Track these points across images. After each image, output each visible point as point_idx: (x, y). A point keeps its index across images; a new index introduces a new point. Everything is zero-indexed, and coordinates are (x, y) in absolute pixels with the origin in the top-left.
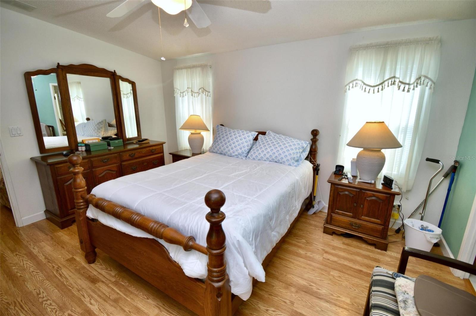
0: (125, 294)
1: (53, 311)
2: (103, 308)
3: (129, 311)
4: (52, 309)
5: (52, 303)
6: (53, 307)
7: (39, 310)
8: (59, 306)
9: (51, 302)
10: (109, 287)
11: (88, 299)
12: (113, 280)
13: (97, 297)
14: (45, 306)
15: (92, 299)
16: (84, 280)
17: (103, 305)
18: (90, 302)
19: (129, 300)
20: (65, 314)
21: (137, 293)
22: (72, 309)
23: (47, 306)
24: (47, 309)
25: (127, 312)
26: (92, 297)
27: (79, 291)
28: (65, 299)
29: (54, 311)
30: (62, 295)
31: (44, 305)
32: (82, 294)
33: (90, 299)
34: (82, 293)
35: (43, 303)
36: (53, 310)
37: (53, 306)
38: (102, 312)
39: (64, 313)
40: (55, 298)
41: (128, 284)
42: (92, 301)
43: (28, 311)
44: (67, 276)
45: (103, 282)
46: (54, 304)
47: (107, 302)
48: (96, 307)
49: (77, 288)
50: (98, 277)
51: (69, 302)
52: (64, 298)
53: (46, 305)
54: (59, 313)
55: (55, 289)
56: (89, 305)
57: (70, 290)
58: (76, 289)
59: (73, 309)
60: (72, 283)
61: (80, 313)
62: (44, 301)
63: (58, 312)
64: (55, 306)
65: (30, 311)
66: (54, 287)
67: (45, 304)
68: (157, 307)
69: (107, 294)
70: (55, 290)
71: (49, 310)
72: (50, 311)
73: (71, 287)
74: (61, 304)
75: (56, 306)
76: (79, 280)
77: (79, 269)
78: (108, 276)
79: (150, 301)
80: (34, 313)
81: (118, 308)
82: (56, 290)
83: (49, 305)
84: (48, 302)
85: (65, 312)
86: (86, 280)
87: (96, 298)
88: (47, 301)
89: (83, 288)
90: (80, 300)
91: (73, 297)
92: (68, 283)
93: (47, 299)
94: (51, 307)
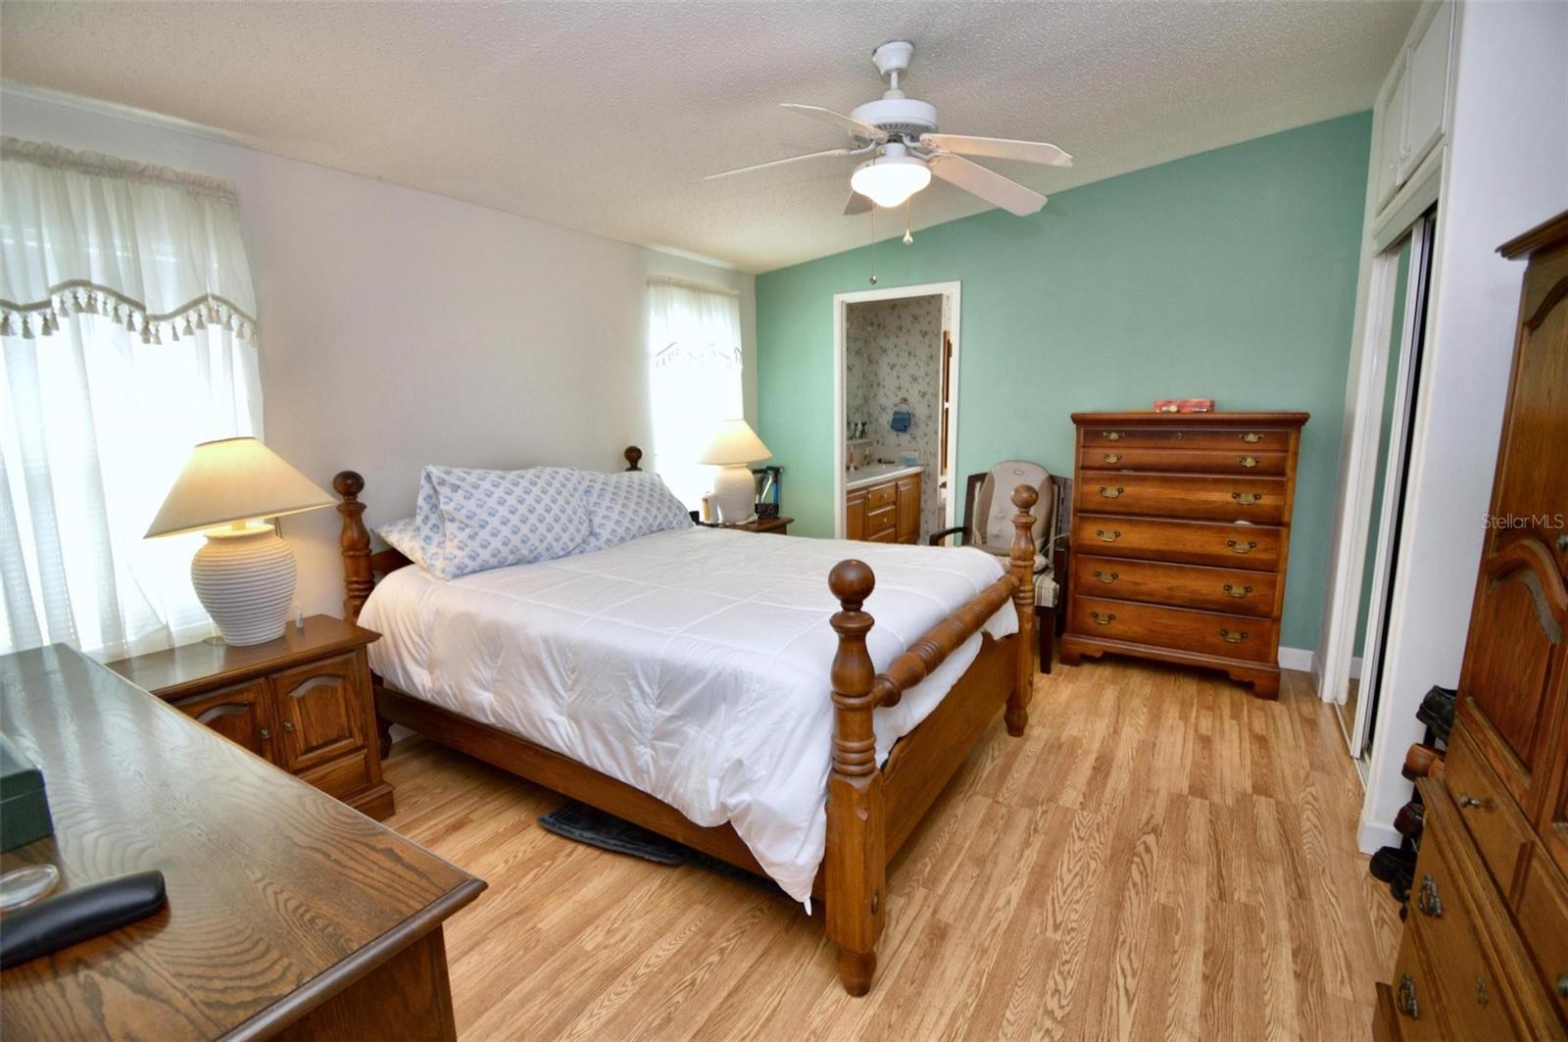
0: (958, 854)
1: (1069, 972)
2: (1009, 875)
3: (995, 832)
4: (1065, 979)
5: (1049, 992)
6: (1059, 978)
7: (1085, 1011)
8: (1049, 969)
9: (1048, 996)
10: (947, 891)
11: (1001, 916)
12: (921, 892)
13: (986, 900)
14: (1069, 1004)
15: (996, 907)
16: (942, 962)
17: (1002, 878)
18: (1006, 905)
19: (968, 842)
20: (1059, 939)
21: (947, 836)
22: (1041, 932)
23: (1066, 998)
24: (1072, 989)
25: (999, 835)
26: (990, 910)
27: (984, 951)
28: (1023, 968)
29: (1066, 968)
30: (1016, 984)
31: (1067, 1009)
32: (992, 938)
33: (998, 910)
34: (989, 939)
35: (1063, 1017)
36: (1065, 973)
37: (1056, 983)
38: (1018, 873)
39: (1057, 943)
40: (1033, 997)
41: (927, 859)
42: (1001, 903)
43: (1106, 1035)
44: (944, 1021)
45: (935, 912)
46: (1051, 985)
47: (990, 876)
48: (1011, 888)
49: (978, 963)
50: (922, 931)
51: (1025, 952)
52: (1021, 972)
53: (1064, 1002)
54: (1065, 953)
55: (1005, 1022)
56: (1014, 905)
57: (992, 976)
58: (982, 962)
59: (1038, 931)
60: (964, 987)
61: (1039, 911)
62: (1054, 1019)
63: (1065, 958)
64: (1053, 976)
65: (1101, 1031)
66: (1001, 1031)
67: (1062, 1007)
68: (969, 798)
69: (969, 886)
70: (1008, 1021)
71: (1071, 983)
72: (1072, 977)
73: (981, 980)
74: (1042, 967)
75: (1051, 976)
76: (948, 974)
77: (899, 1007)
78: (911, 912)
79: (959, 811)
80: (1101, 1015)
81: (996, 851)
82: (1008, 1014)
83: (1060, 994)
84: (1053, 1004)
85: (1056, 941)
86: (943, 957)
87: (989, 902)
88: (1050, 1013)
89: (973, 946)
90: (1010, 930)
91: (1010, 951)
92: (970, 1001)
93: (1046, 1018)
94: (1061, 987)
